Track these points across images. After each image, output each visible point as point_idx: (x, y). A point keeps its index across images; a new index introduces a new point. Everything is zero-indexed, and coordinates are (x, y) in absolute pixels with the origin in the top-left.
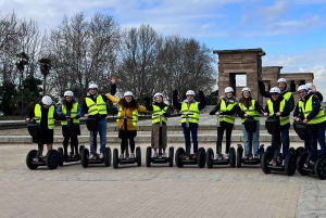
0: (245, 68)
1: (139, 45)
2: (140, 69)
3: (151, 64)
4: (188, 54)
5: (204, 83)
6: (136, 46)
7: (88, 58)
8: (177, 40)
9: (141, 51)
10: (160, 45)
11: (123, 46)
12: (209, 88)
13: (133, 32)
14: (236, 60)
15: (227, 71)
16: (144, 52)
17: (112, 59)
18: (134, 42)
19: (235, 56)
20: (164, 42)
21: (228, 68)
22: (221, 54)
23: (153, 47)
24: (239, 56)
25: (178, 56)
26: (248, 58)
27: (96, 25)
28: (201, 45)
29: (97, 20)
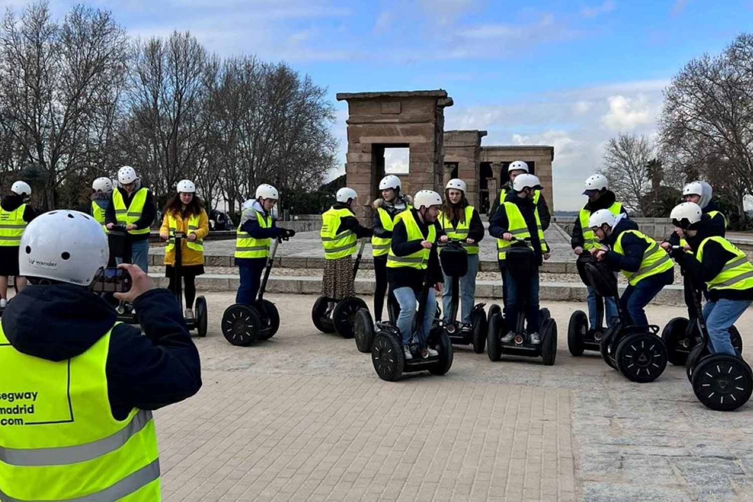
0: (408, 133)
1: (166, 79)
2: (166, 130)
3: (191, 120)
4: (272, 100)
5: (306, 164)
6: (160, 79)
7: (55, 103)
8: (249, 68)
9: (171, 90)
10: (212, 79)
11: (132, 78)
12: (316, 175)
13: (154, 48)
14: (388, 116)
15: (368, 140)
16: (179, 93)
17: (109, 108)
18: (157, 71)
19: (387, 107)
20: (221, 73)
21: (369, 134)
22: (355, 101)
23: (197, 82)
24: (394, 108)
25: (250, 104)
26: (415, 111)
27: (75, 30)
28: (301, 79)
29: (76, 19)
